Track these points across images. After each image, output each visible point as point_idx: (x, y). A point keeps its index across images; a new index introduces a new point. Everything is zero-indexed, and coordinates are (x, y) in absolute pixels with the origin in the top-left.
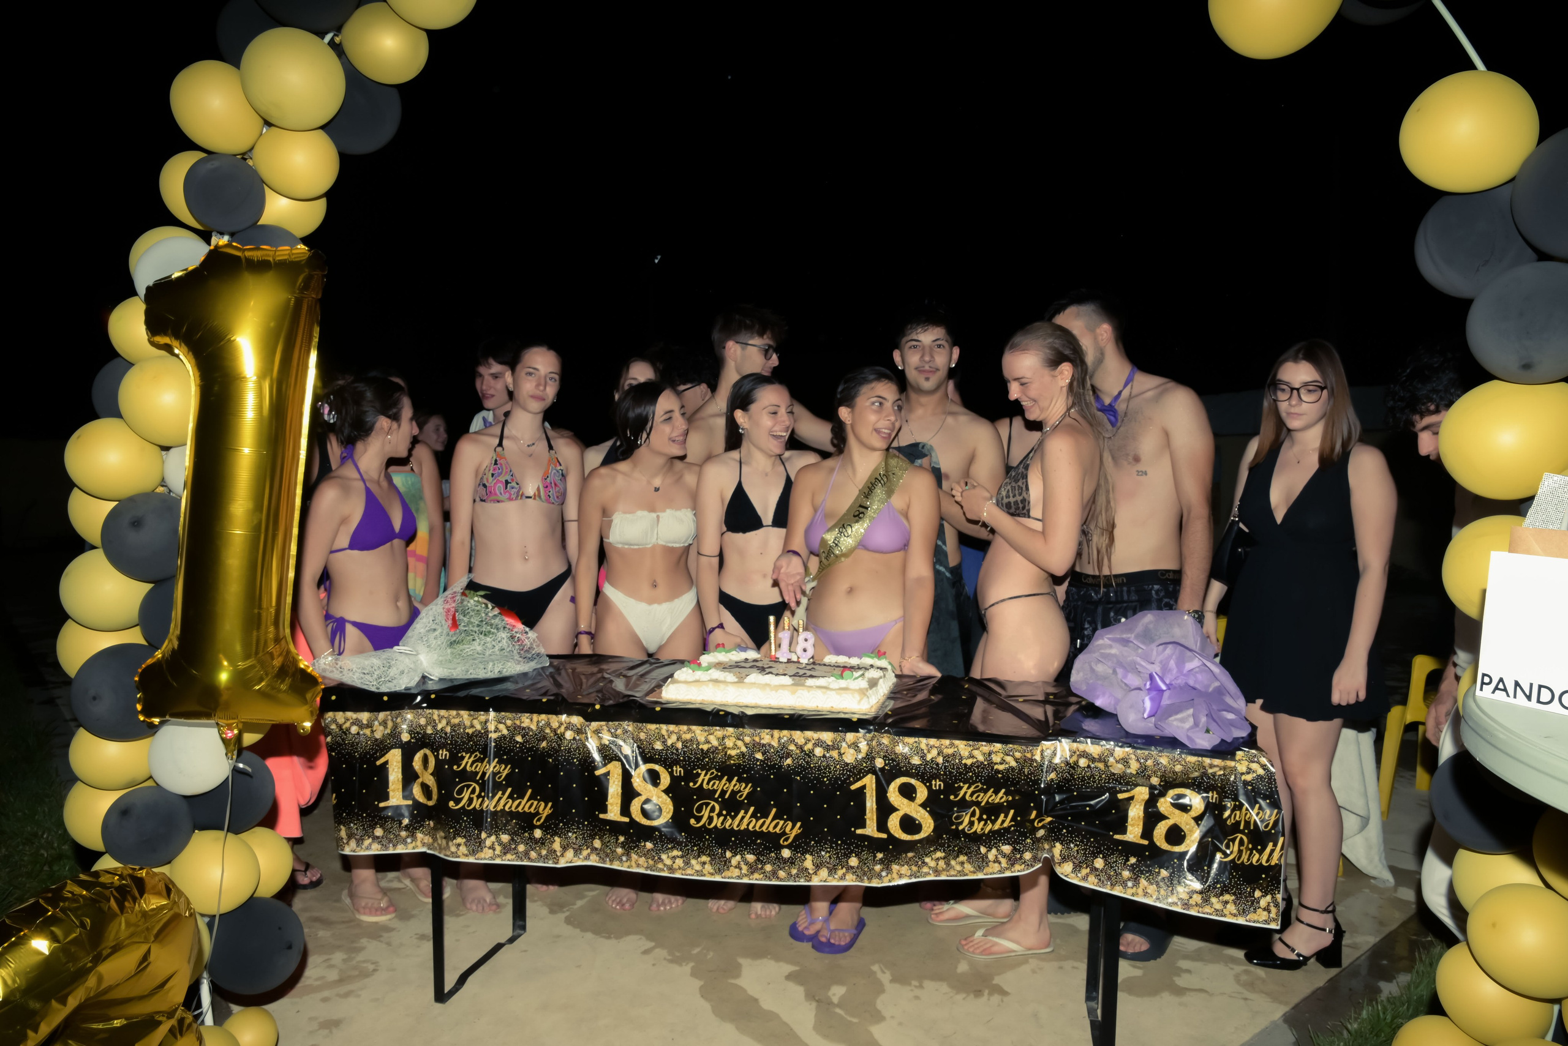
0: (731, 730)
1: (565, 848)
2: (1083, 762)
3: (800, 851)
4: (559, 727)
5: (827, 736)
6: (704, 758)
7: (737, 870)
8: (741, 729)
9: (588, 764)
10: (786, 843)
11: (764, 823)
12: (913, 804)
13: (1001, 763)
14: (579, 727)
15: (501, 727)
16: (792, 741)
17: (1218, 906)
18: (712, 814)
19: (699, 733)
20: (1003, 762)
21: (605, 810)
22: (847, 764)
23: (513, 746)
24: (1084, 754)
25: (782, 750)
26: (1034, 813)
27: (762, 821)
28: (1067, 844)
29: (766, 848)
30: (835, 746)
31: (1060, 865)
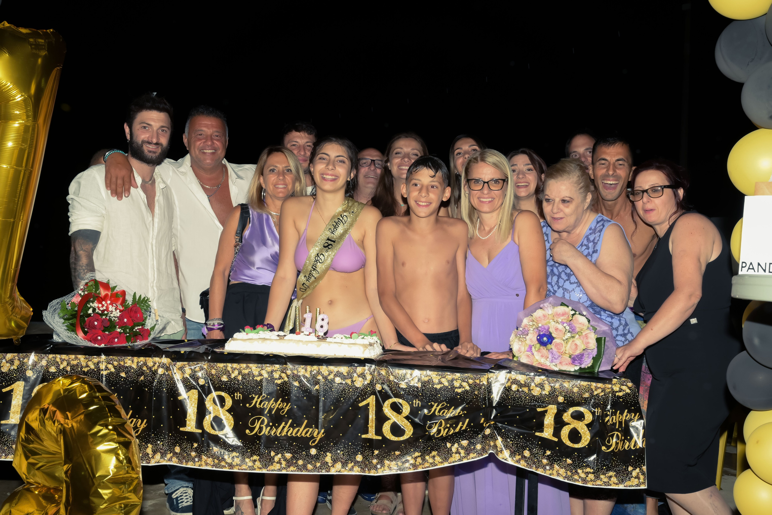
0: (277, 366)
1: (155, 452)
2: (514, 387)
3: (322, 450)
4: (154, 366)
5: (344, 369)
6: (258, 386)
7: (278, 465)
8: (285, 366)
9: (173, 392)
10: (313, 444)
11: (299, 430)
12: (400, 416)
13: (459, 388)
14: (168, 366)
15: (110, 366)
16: (319, 373)
17: (606, 480)
18: (262, 426)
19: (254, 368)
20: (461, 386)
21: (184, 425)
22: (357, 388)
23: (119, 380)
24: (515, 382)
25: (312, 379)
26: (483, 419)
27: (297, 429)
28: (505, 438)
29: (300, 448)
30: (350, 376)
31: (501, 453)
